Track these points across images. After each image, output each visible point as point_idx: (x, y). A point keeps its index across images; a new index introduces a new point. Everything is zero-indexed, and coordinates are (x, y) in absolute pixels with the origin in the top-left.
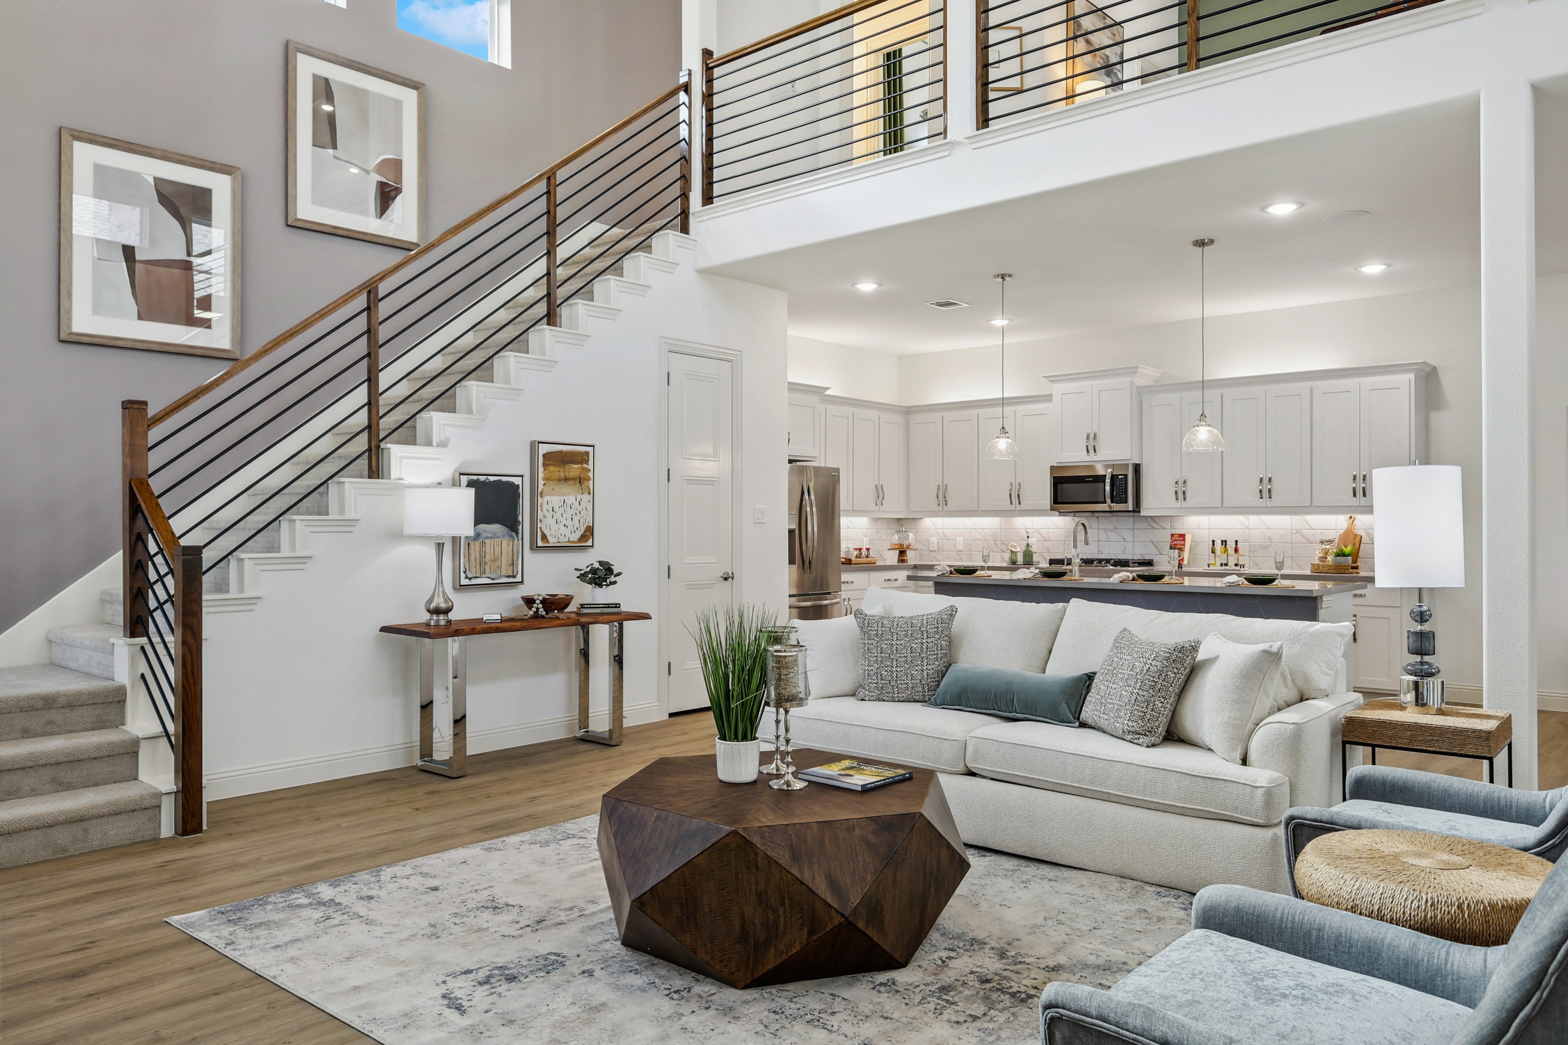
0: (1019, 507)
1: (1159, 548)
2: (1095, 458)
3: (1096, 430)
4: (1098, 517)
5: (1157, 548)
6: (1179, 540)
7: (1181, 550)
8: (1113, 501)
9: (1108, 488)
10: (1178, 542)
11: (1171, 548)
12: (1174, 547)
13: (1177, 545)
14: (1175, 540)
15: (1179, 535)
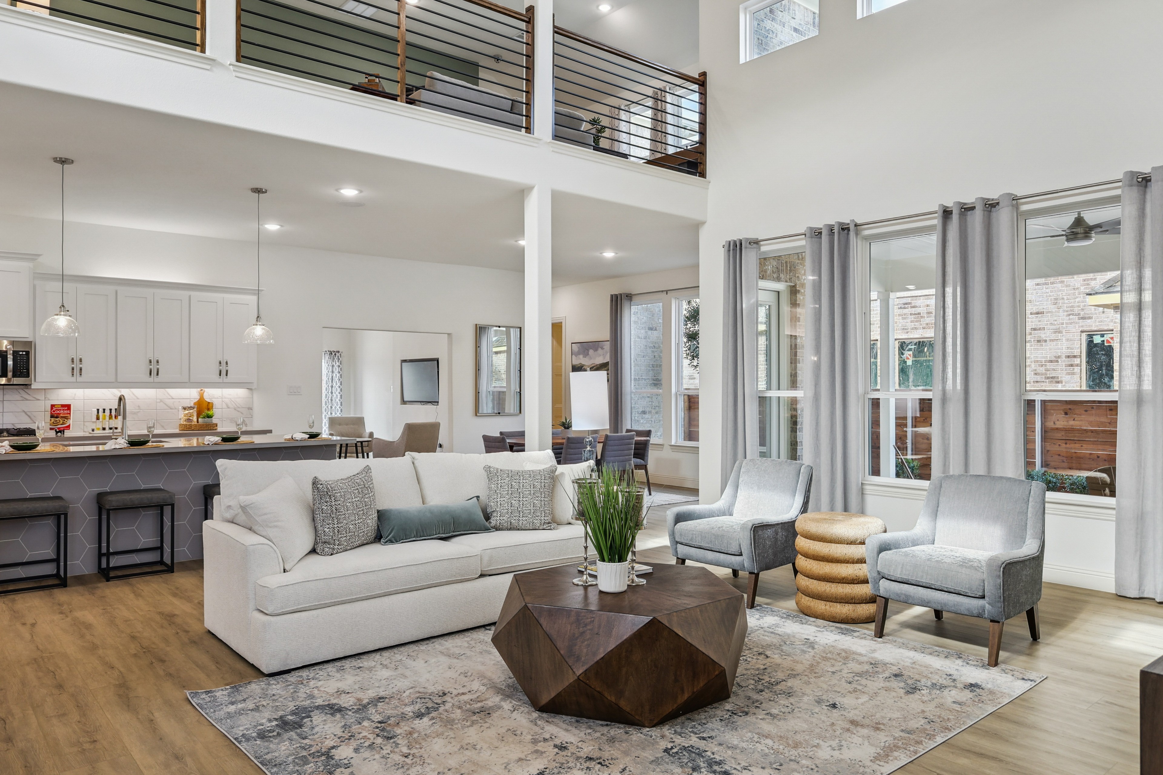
6: (63, 410)
7: (67, 418)
8: (14, 376)
9: (10, 363)
10: (62, 412)
11: (52, 416)
12: (55, 415)
13: (60, 414)
14: (56, 410)
15: (63, 406)
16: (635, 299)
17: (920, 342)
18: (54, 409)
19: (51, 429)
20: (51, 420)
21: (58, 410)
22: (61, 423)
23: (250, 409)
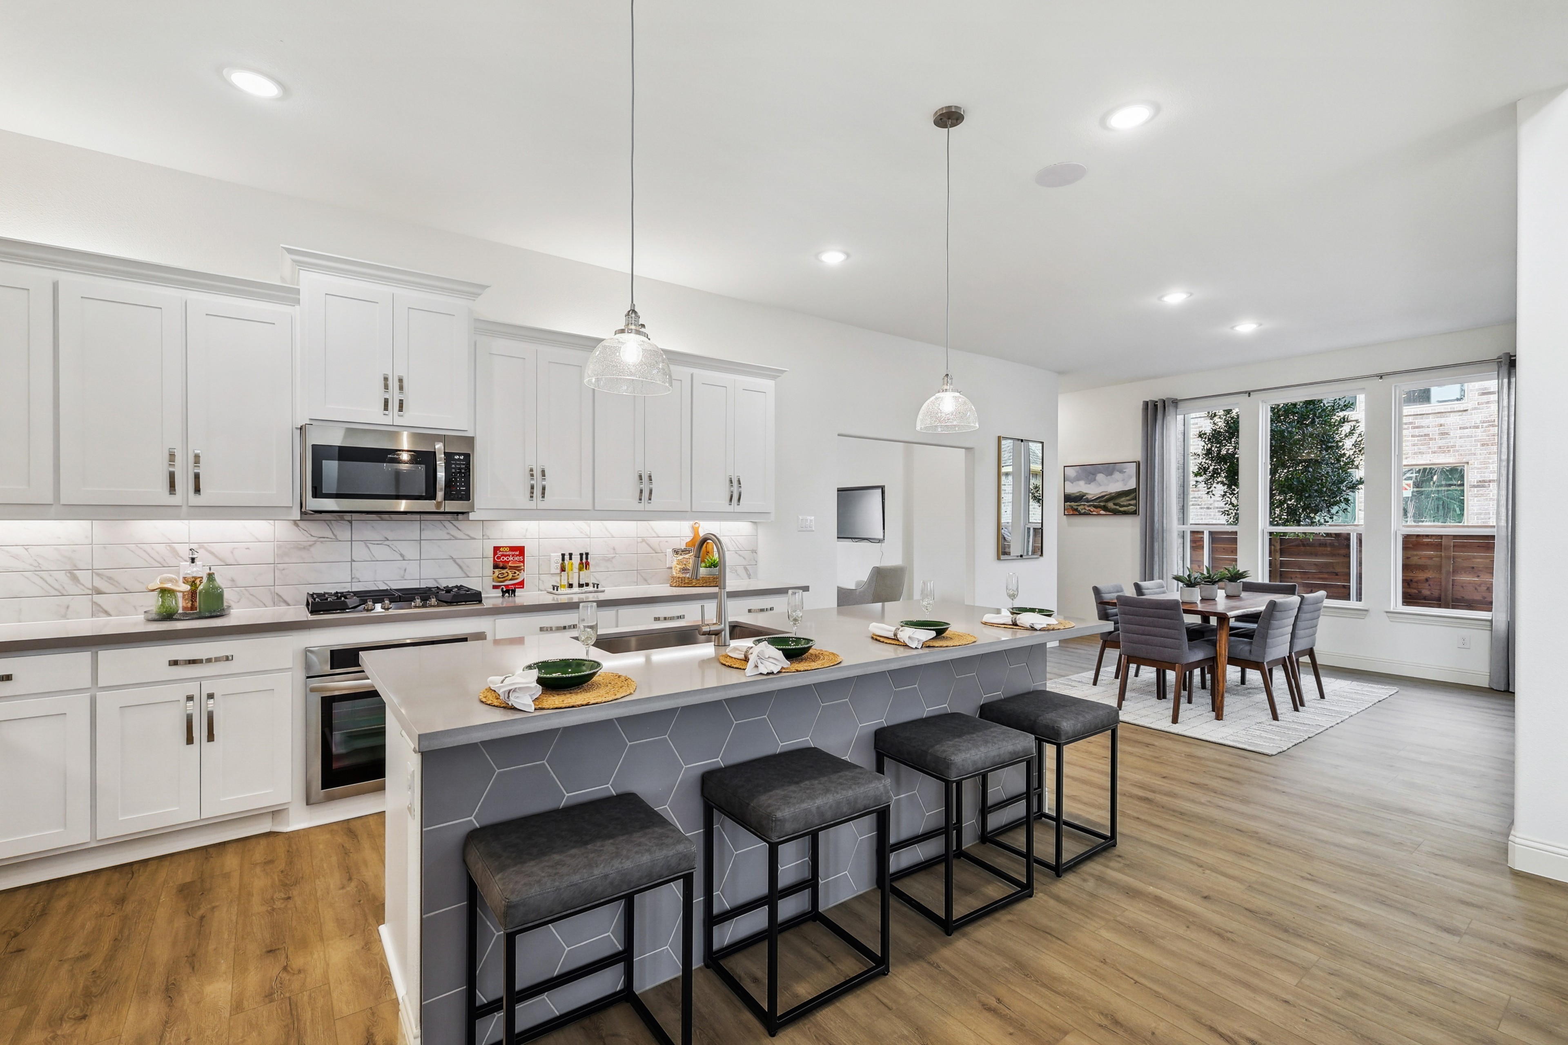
0: (194, 500)
1: (465, 568)
2: (398, 421)
3: (400, 372)
4: (350, 522)
5: (460, 567)
6: (513, 555)
7: (518, 569)
8: (448, 497)
9: (441, 474)
10: (511, 558)
11: (496, 566)
12: (501, 564)
13: (508, 562)
14: (503, 555)
15: (512, 549)
16: (1180, 405)
17: (1425, 470)
18: (499, 554)
19: (495, 587)
20: (494, 573)
21: (506, 556)
22: (510, 577)
23: (754, 551)
